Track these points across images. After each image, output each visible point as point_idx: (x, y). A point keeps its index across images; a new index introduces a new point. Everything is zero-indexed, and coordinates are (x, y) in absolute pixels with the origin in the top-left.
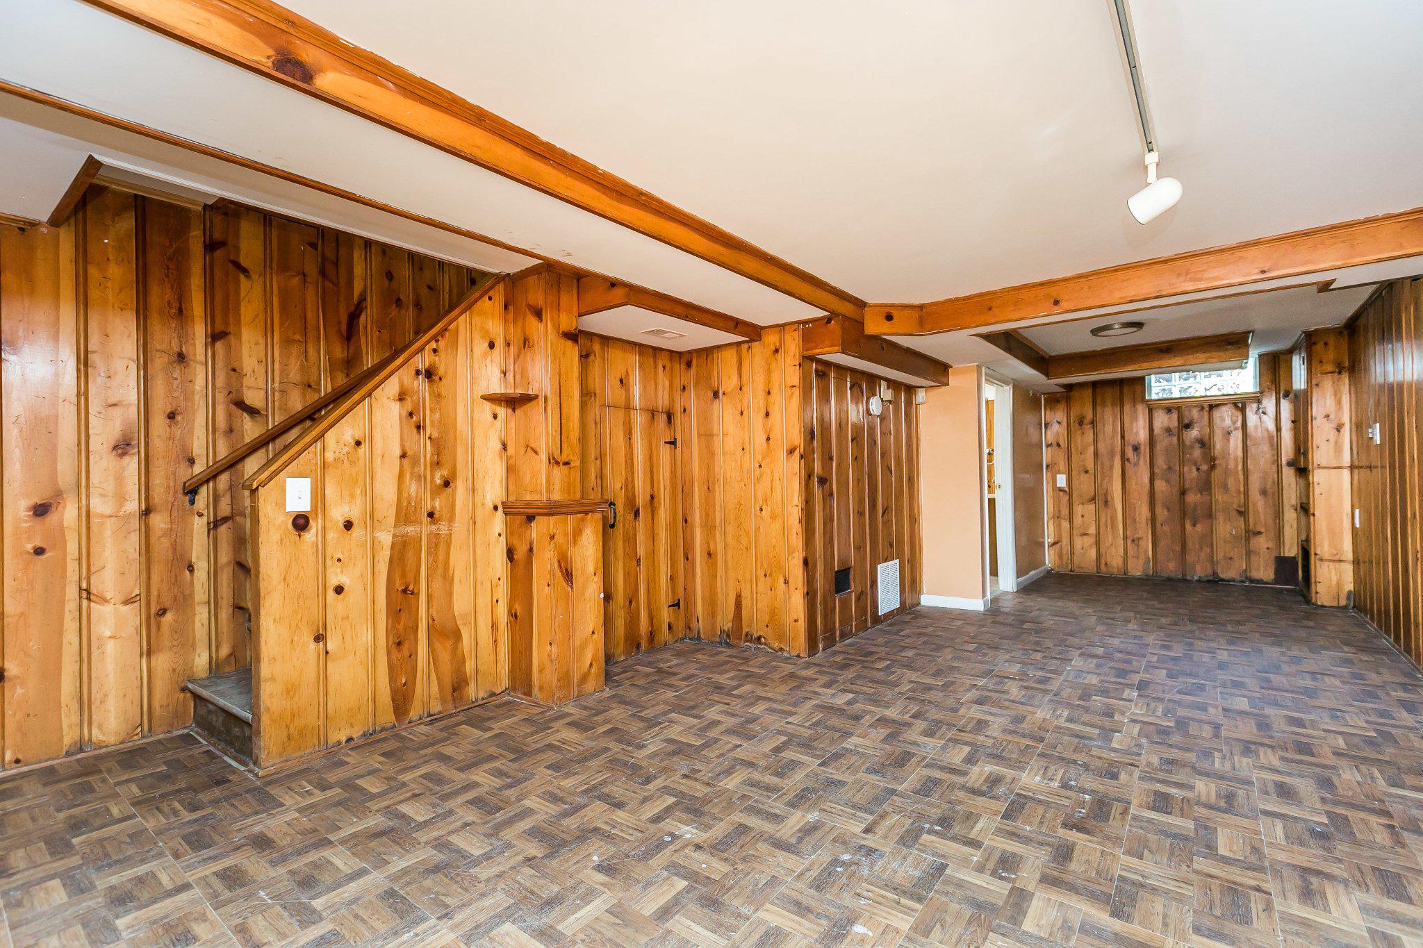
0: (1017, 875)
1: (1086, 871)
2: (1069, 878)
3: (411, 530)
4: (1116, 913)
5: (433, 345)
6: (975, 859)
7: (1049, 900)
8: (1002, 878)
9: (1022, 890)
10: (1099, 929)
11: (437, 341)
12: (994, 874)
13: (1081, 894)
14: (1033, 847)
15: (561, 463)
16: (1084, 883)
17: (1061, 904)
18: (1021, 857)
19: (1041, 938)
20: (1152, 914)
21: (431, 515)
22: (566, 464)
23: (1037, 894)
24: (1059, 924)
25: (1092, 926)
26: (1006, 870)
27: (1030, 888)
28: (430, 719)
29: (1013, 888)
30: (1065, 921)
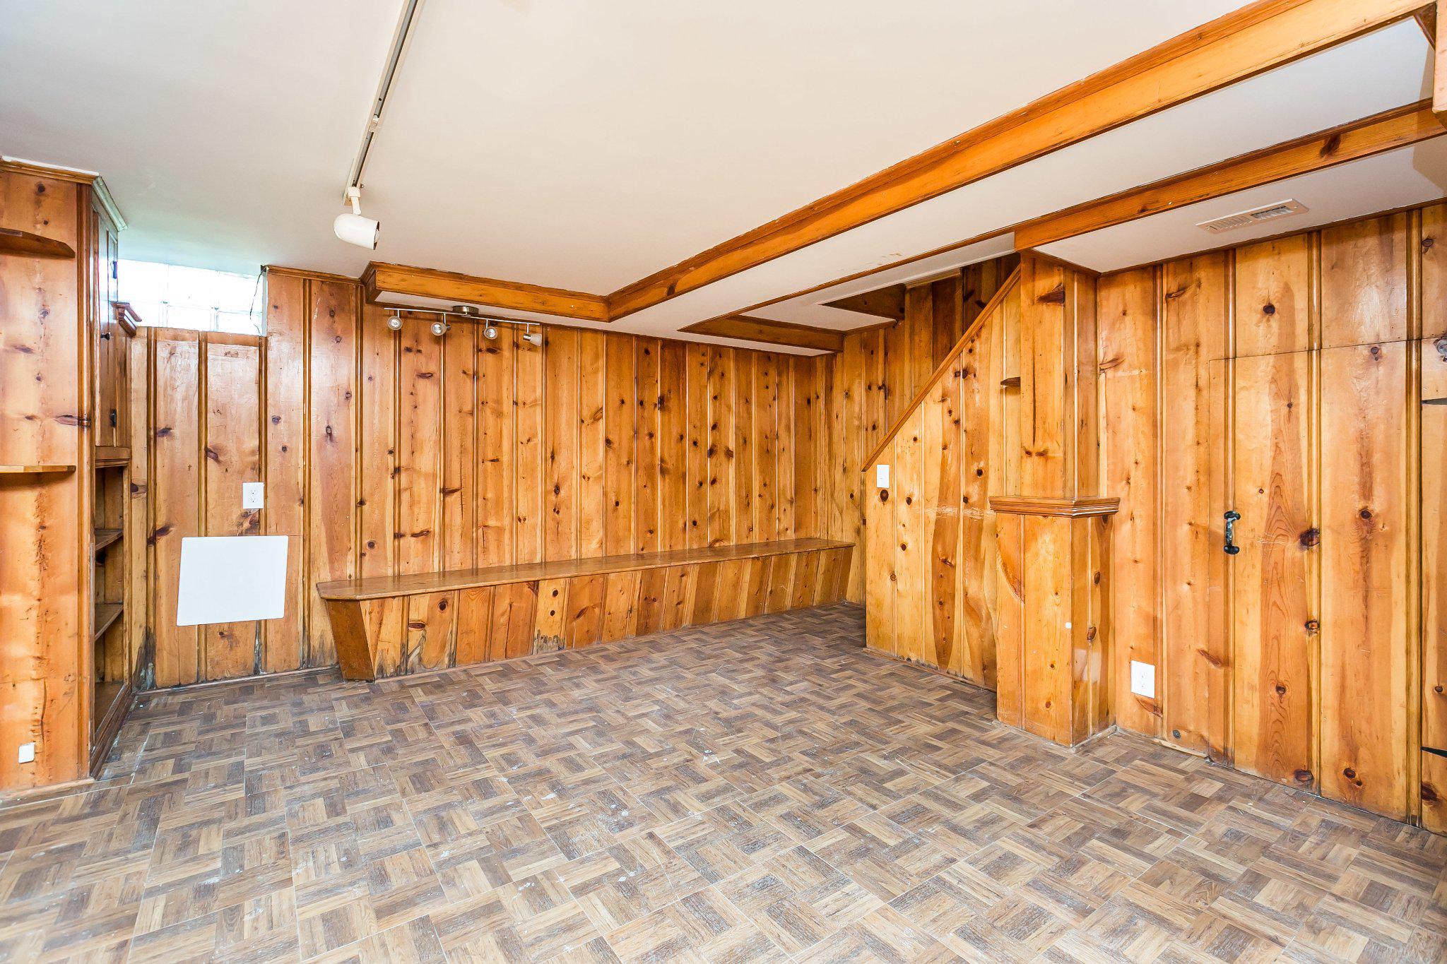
0: (520, 892)
1: (476, 943)
2: (482, 923)
3: (949, 511)
4: (425, 921)
5: (970, 345)
6: (562, 879)
7: (479, 892)
8: (526, 880)
9: (503, 884)
10: (429, 898)
11: (973, 341)
12: (534, 878)
13: (461, 916)
14: (539, 931)
15: (1034, 454)
16: (467, 929)
17: (468, 895)
18: (535, 911)
19: (460, 863)
20: (398, 945)
21: (966, 500)
22: (1042, 454)
23: (490, 889)
24: (457, 880)
25: (435, 897)
26: (531, 890)
27: (500, 889)
28: (962, 679)
29: (510, 880)
30: (454, 885)
